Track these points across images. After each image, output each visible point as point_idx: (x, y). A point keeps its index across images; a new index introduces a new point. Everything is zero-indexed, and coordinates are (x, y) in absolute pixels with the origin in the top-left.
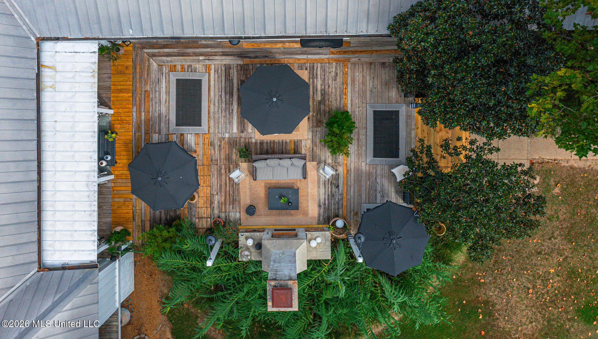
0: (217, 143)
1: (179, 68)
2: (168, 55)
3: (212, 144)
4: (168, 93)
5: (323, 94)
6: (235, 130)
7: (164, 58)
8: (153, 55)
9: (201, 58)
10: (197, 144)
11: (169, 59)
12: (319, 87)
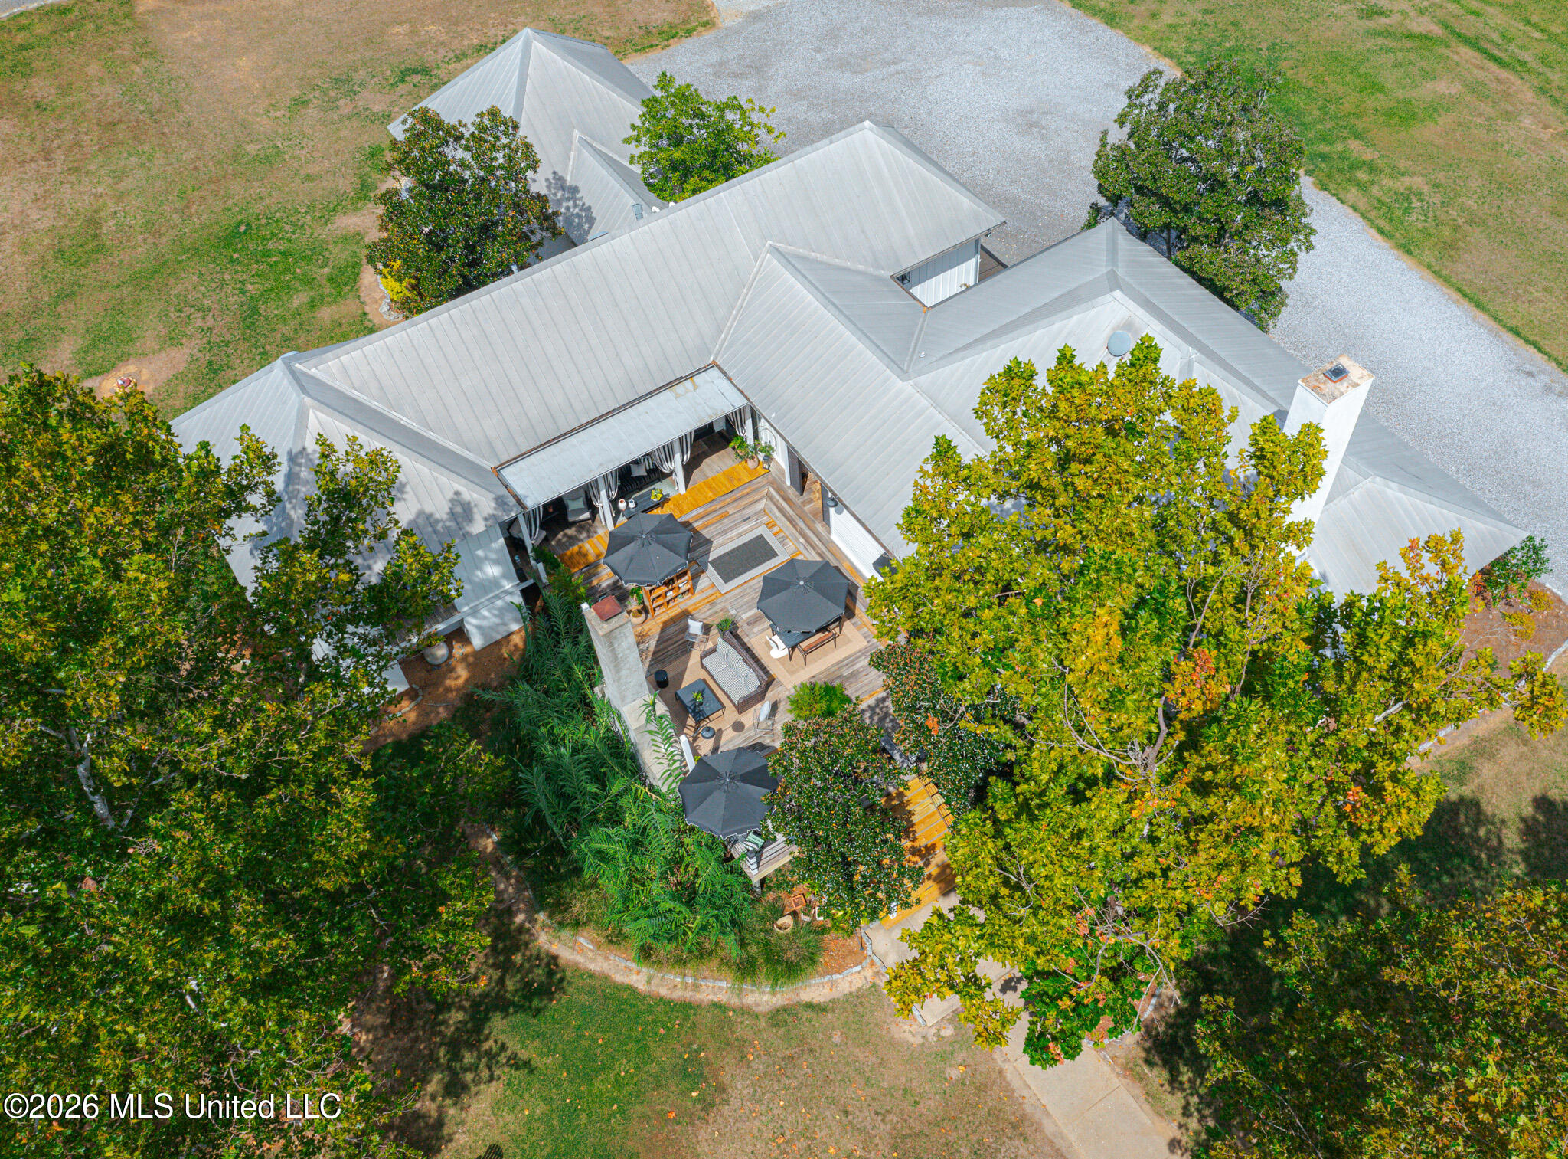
0: (718, 608)
1: (776, 529)
2: (781, 510)
3: (712, 603)
4: (740, 535)
5: (852, 675)
6: (745, 616)
7: (775, 510)
8: (770, 498)
9: (802, 540)
10: (702, 591)
11: (778, 514)
12: (858, 666)
